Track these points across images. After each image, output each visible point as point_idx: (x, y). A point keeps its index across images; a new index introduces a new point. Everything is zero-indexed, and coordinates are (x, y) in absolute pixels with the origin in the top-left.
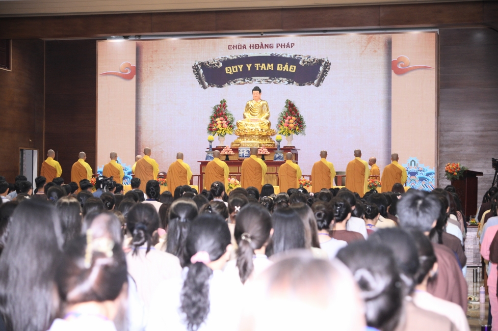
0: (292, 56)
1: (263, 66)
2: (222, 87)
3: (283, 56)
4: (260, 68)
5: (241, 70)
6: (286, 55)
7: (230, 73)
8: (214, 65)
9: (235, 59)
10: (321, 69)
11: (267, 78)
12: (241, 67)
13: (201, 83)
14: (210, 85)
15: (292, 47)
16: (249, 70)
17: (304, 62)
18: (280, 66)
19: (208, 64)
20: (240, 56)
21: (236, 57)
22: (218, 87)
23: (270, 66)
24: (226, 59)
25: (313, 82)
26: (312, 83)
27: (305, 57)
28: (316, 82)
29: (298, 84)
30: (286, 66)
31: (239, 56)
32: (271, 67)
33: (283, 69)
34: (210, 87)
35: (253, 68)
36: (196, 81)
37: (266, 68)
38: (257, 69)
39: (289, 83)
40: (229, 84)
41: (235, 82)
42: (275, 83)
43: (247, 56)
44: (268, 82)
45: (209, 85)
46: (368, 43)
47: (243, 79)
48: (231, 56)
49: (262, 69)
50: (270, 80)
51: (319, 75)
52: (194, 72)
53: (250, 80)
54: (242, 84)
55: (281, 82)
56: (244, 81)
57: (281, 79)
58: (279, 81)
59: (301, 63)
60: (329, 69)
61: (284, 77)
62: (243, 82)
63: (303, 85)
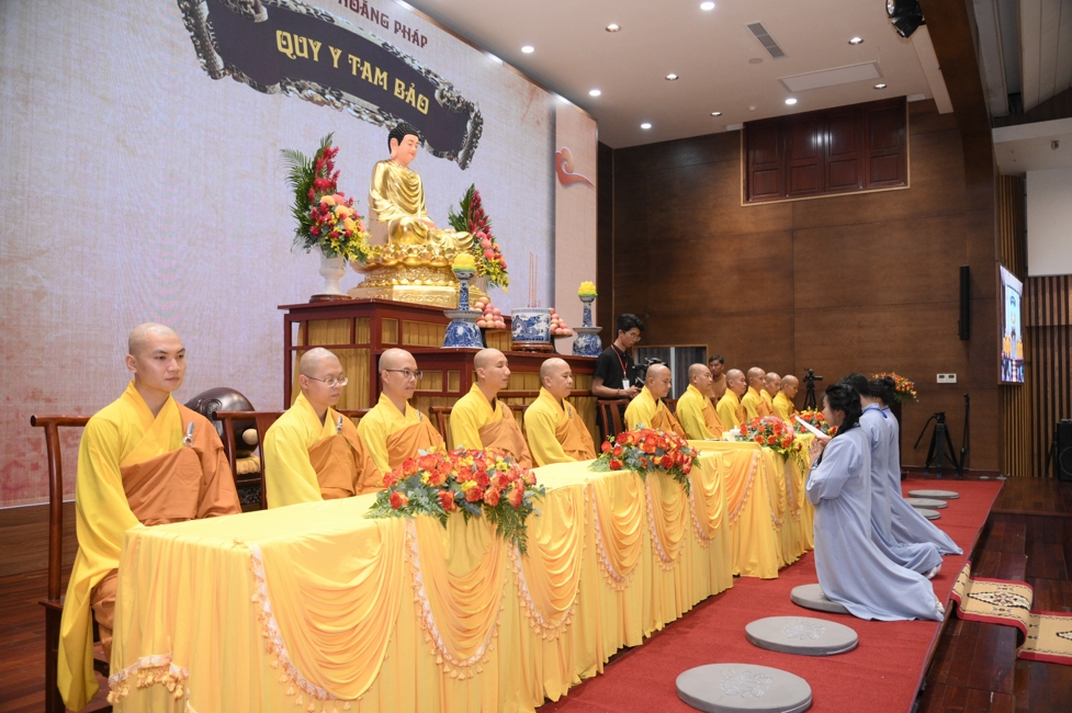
0: (423, 71)
1: (367, 71)
2: (264, 90)
3: (408, 61)
4: (359, 71)
5: (316, 59)
6: (413, 60)
7: (289, 52)
8: (245, 4)
9: (300, 14)
10: (469, 126)
11: (375, 108)
12: (317, 47)
13: (202, 50)
14: (232, 71)
15: (423, 45)
16: (336, 65)
17: (441, 95)
18: (400, 86)
20: (316, 12)
21: (304, 11)
22: (253, 87)
23: (381, 77)
25: (457, 156)
26: (453, 155)
27: (445, 84)
28: (460, 154)
29: (432, 150)
30: (412, 91)
31: (312, 11)
32: (382, 80)
33: (406, 96)
34: (229, 78)
35: (344, 63)
36: (185, 39)
37: (373, 80)
38: (354, 73)
40: (284, 88)
41: (300, 90)
43: (332, 20)
44: (376, 119)
45: (226, 67)
46: (531, 100)
47: (320, 88)
49: (363, 77)
50: (381, 118)
51: (466, 141)
53: (338, 99)
54: (318, 103)
56: (323, 95)
59: (436, 95)
60: (481, 132)
62: (319, 98)
63: (440, 156)
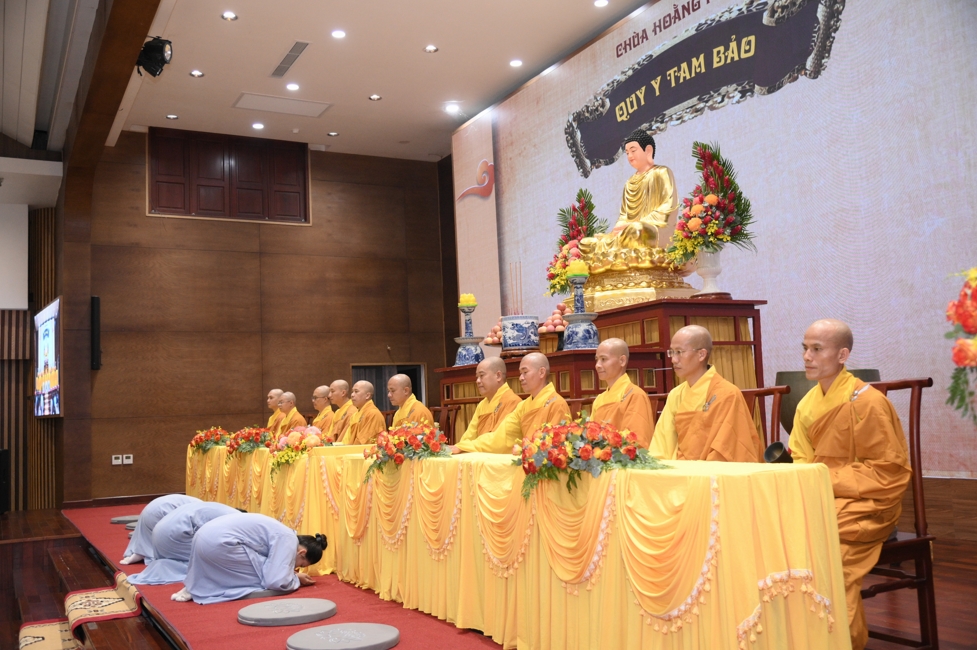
0: (744, 9)
1: (684, 73)
2: (613, 161)
3: (723, 19)
4: (677, 78)
5: (643, 103)
6: (730, 11)
7: (624, 117)
8: (597, 109)
9: (630, 77)
10: (821, 12)
11: (695, 100)
12: (641, 94)
13: (580, 164)
14: (595, 164)
16: (658, 93)
17: (773, 12)
18: (719, 52)
19: (588, 111)
20: (639, 64)
21: (631, 73)
22: (606, 164)
23: (699, 64)
24: (615, 84)
25: (804, 68)
26: (799, 71)
28: (810, 63)
29: (765, 89)
30: (733, 45)
31: (636, 66)
32: (700, 66)
33: (726, 58)
34: (594, 170)
35: (665, 83)
36: (572, 164)
37: (690, 73)
38: (673, 84)
39: (743, 93)
42: (712, 108)
43: (651, 56)
44: (697, 111)
45: (592, 164)
47: (647, 125)
48: (623, 73)
49: (681, 80)
50: (702, 105)
51: (817, 37)
52: (568, 141)
53: (662, 122)
55: (726, 100)
57: (723, 90)
58: (719, 99)
59: (766, 19)
61: (731, 83)
63: (779, 88)
